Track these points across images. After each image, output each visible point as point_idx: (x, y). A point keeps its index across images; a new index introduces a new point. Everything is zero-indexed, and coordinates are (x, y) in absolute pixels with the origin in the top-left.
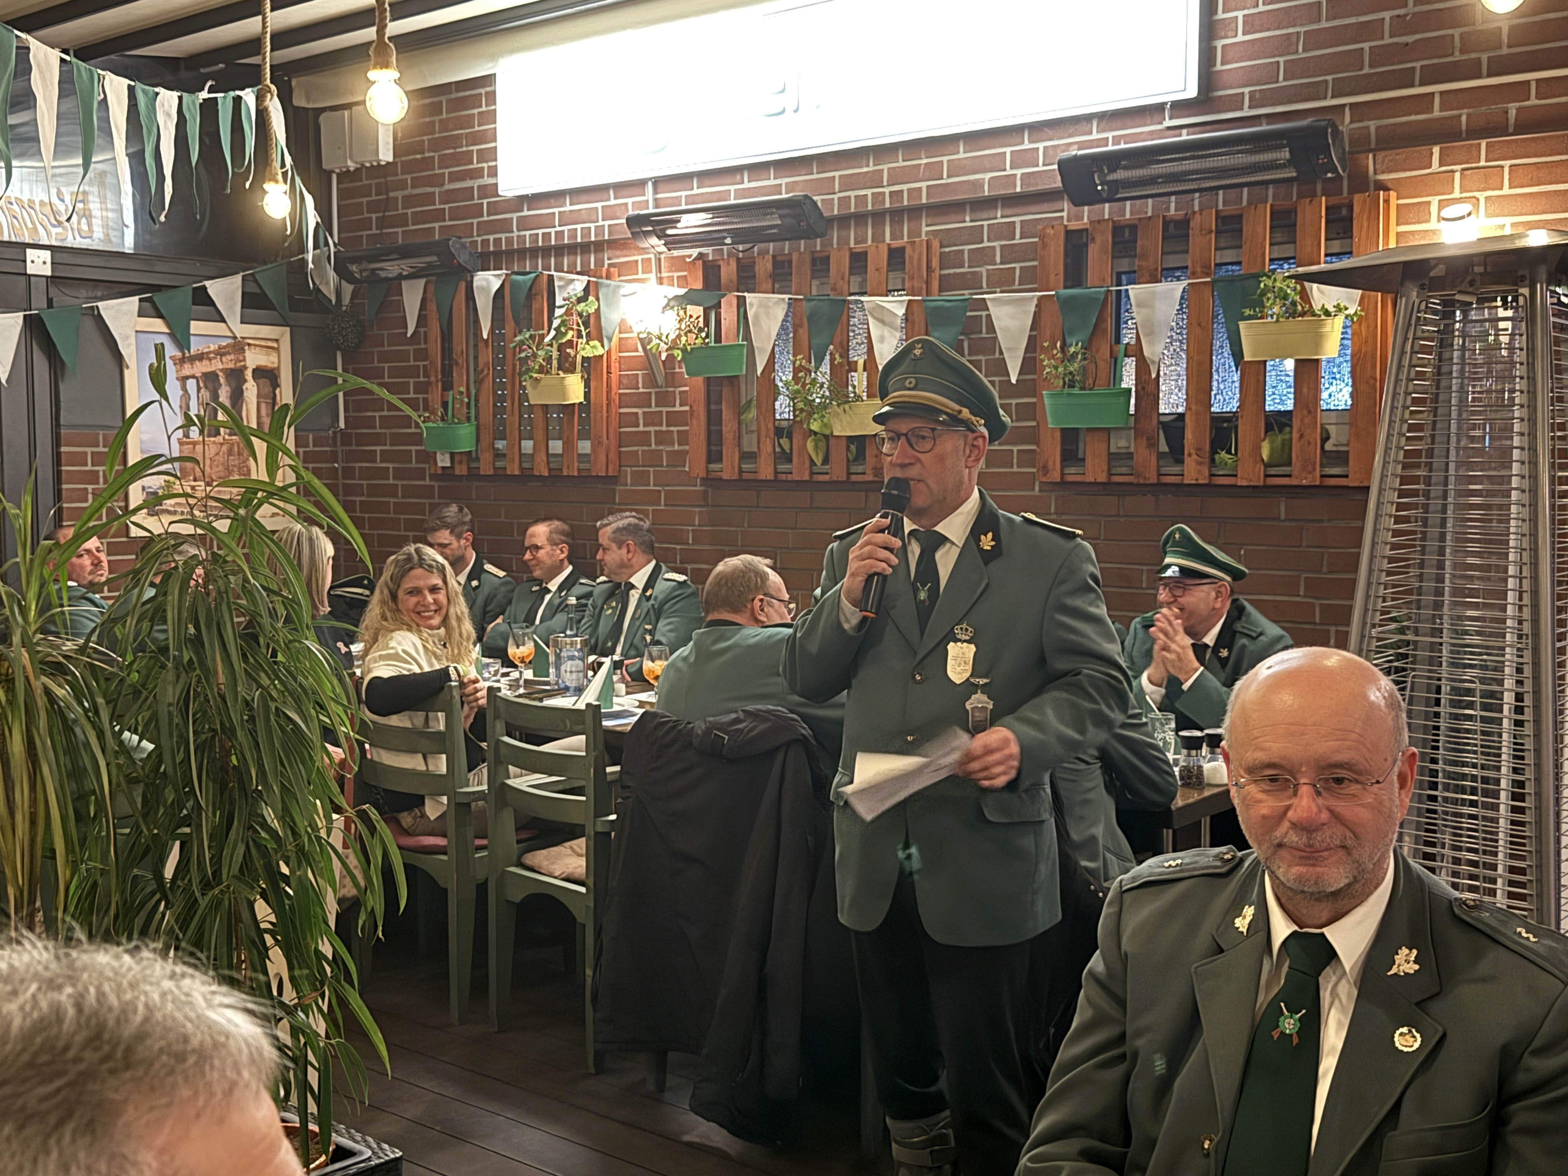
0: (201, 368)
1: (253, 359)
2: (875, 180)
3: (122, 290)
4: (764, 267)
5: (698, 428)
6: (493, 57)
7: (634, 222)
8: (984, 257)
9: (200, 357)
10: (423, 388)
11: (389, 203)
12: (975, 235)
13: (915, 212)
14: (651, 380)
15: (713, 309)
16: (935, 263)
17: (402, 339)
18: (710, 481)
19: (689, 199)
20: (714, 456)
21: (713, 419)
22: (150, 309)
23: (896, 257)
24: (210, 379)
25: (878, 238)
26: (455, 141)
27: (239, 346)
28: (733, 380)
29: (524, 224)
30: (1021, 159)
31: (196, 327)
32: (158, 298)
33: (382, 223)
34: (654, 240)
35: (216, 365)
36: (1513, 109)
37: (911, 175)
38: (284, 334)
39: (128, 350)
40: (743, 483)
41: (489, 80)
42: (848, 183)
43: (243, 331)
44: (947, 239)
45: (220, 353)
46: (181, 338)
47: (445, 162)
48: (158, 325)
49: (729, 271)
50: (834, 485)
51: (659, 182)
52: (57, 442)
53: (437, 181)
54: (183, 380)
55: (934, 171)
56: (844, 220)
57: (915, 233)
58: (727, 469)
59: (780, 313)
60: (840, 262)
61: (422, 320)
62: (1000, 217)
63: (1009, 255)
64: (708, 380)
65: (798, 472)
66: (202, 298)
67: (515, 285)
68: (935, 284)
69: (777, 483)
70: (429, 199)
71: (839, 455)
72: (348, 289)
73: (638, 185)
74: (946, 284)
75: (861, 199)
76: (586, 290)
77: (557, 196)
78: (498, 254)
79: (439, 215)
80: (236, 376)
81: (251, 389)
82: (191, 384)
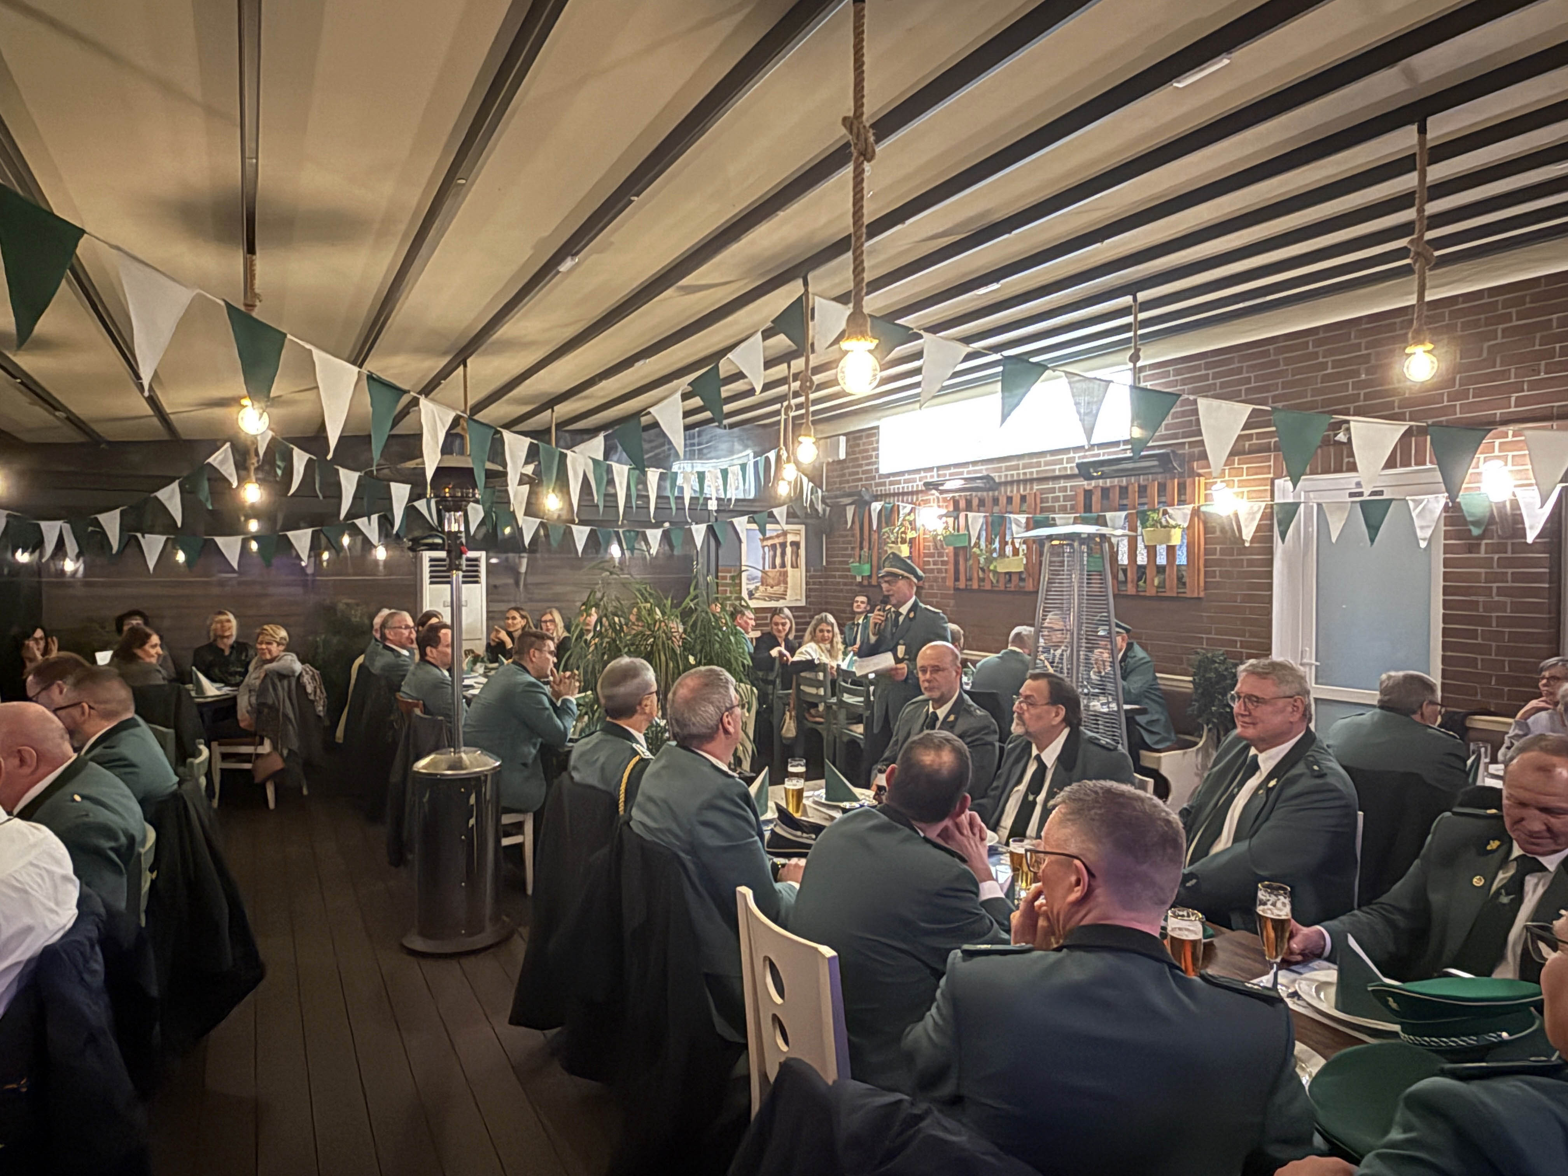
0: (770, 542)
1: (790, 538)
2: (1017, 468)
3: (742, 514)
4: (975, 502)
5: (951, 567)
6: (879, 419)
7: (927, 484)
8: (1056, 499)
9: (771, 538)
10: (853, 549)
11: (843, 475)
12: (1053, 490)
13: (1032, 480)
14: (936, 547)
15: (957, 518)
16: (1038, 501)
17: (845, 529)
18: (956, 589)
19: (951, 475)
20: (957, 579)
21: (956, 563)
22: (752, 521)
23: (1023, 498)
24: (773, 547)
25: (1018, 490)
26: (867, 451)
27: (785, 533)
28: (964, 548)
29: (891, 483)
30: (1070, 460)
31: (769, 527)
32: (756, 516)
33: (841, 483)
34: (934, 492)
35: (776, 541)
36: (1247, 444)
37: (1030, 466)
38: (802, 528)
39: (743, 536)
40: (968, 590)
41: (877, 428)
42: (1008, 469)
43: (787, 527)
44: (1042, 492)
45: (778, 536)
46: (763, 531)
47: (864, 458)
48: (754, 526)
49: (962, 504)
50: (1000, 592)
51: (939, 468)
52: (717, 571)
53: (861, 466)
54: (763, 547)
55: (1039, 464)
56: (1006, 483)
57: (1031, 489)
58: (962, 584)
59: (981, 520)
60: (1003, 501)
61: (853, 522)
62: (1062, 483)
63: (1066, 498)
64: (955, 548)
65: (988, 587)
66: (771, 515)
67: (886, 508)
68: (1038, 510)
69: (980, 590)
70: (857, 473)
71: (1002, 580)
72: (828, 509)
73: (931, 469)
74: (1042, 510)
75: (1012, 475)
76: (911, 511)
77: (902, 473)
78: (881, 495)
79: (861, 480)
80: (783, 545)
81: (789, 550)
82: (766, 549)
